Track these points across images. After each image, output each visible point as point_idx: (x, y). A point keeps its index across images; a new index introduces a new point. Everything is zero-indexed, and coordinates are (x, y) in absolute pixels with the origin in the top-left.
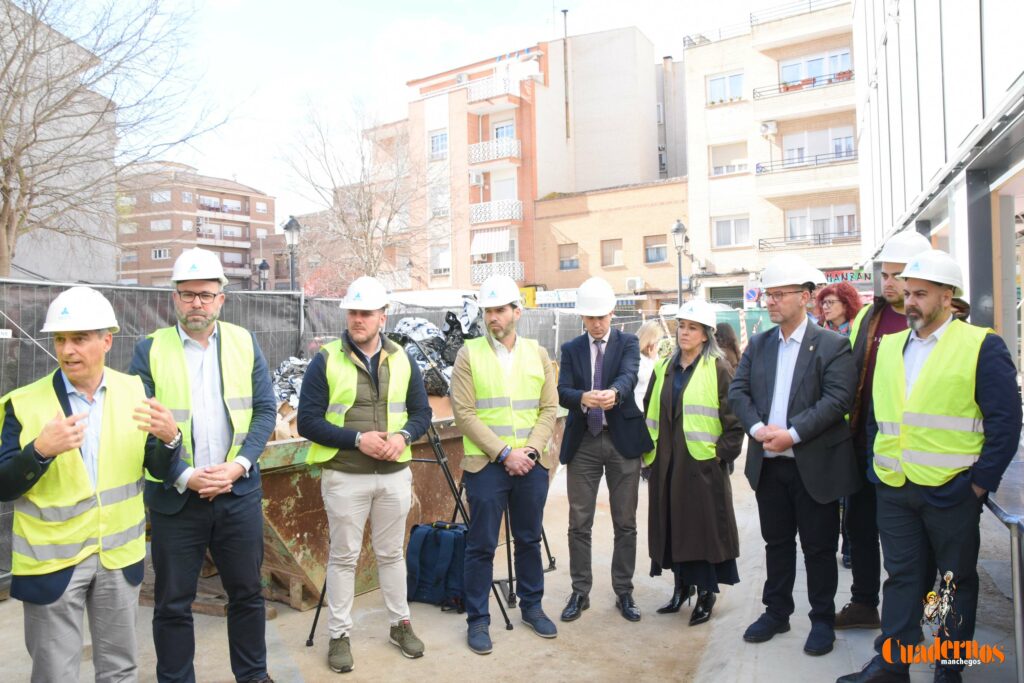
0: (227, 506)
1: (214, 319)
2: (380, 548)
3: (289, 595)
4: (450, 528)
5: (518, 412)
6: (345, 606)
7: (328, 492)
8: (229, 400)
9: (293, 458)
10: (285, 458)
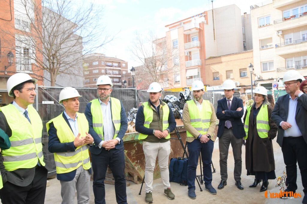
0: (114, 152)
1: (108, 96)
2: (161, 166)
3: (133, 179)
4: (182, 159)
5: (204, 123)
6: (150, 183)
7: (145, 148)
8: (114, 121)
9: (134, 138)
10: (132, 138)
